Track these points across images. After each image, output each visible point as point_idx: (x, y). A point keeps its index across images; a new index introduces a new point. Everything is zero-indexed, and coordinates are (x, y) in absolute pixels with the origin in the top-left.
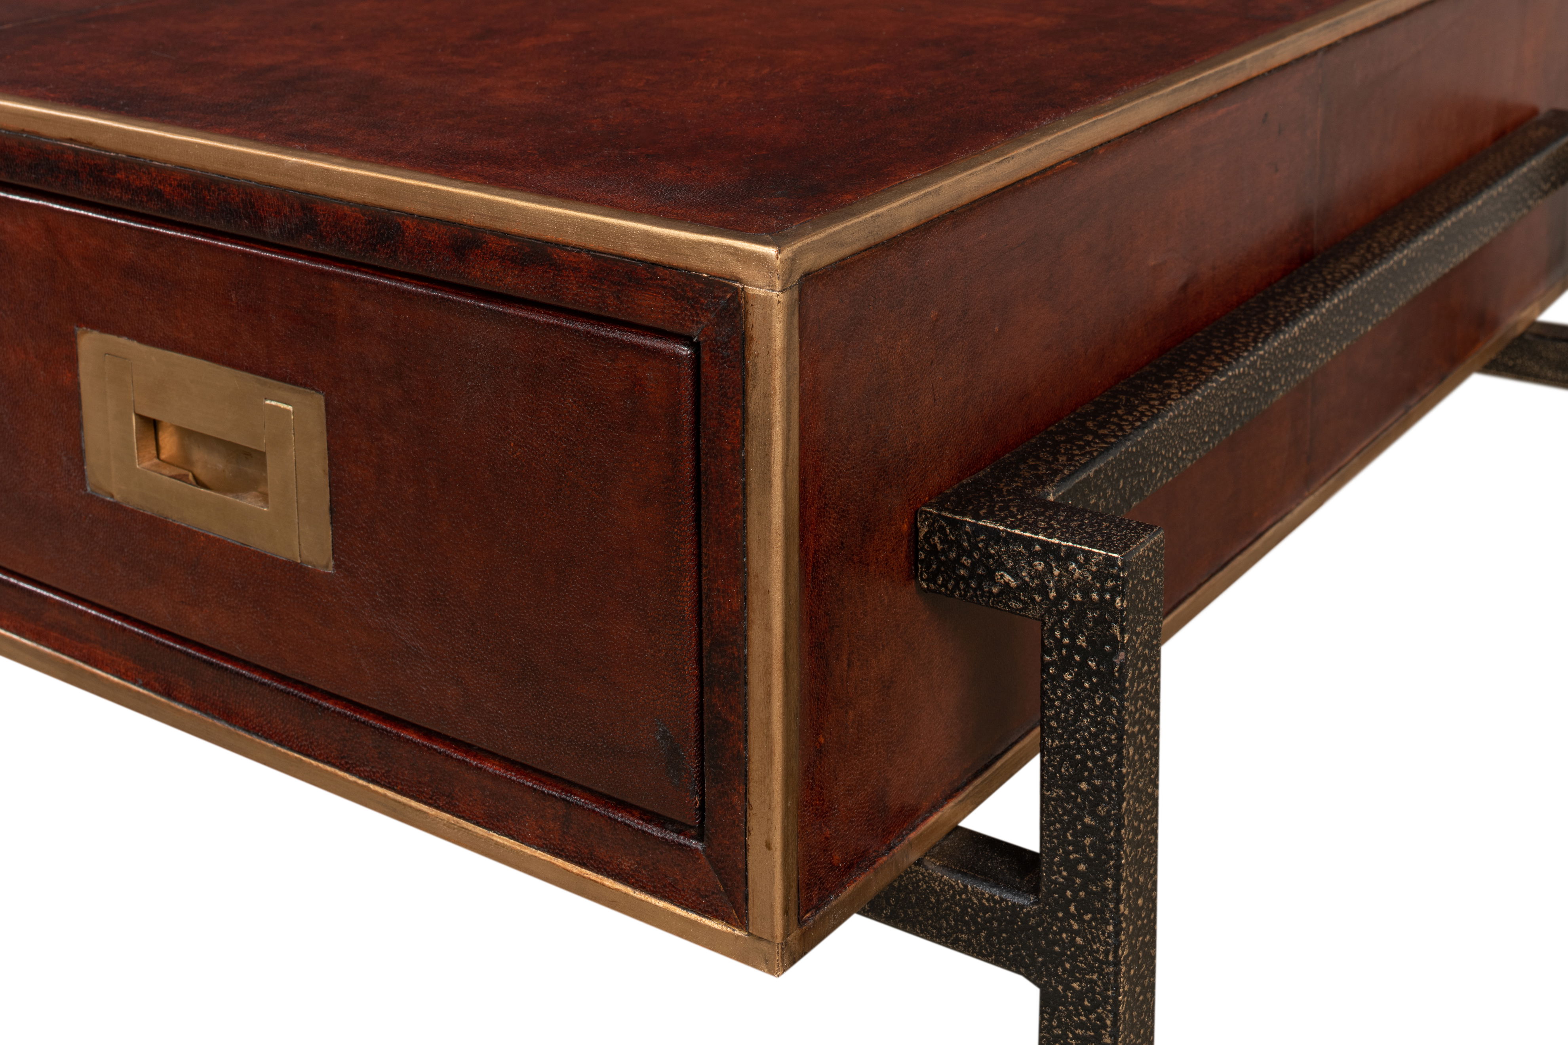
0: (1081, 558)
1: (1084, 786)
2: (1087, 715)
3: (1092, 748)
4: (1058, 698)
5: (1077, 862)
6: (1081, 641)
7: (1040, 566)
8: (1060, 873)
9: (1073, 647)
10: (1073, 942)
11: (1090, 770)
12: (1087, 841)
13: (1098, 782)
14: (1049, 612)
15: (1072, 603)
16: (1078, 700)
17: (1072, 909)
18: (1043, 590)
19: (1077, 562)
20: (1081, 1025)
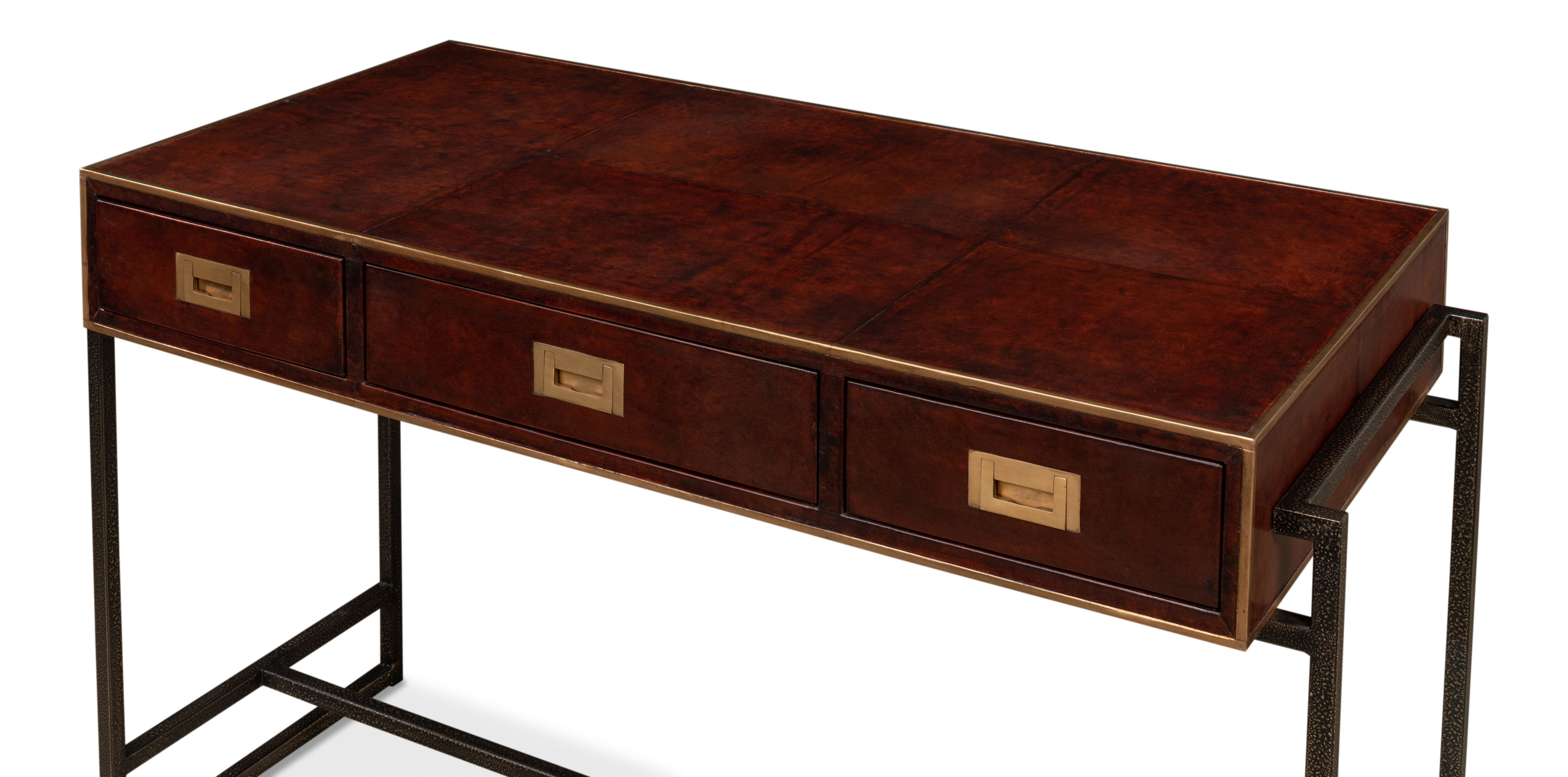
0: (1327, 523)
1: (1327, 592)
2: (1329, 570)
3: (1330, 580)
4: (1319, 565)
5: (1324, 615)
6: (1327, 547)
7: (1314, 525)
8: (1318, 619)
9: (1325, 550)
10: (1322, 640)
11: (1329, 587)
12: (1328, 608)
13: (1332, 590)
14: (1317, 539)
15: (1324, 536)
16: (1326, 566)
17: (1322, 630)
18: (1315, 532)
19: (1326, 524)
20: (1325, 666)
